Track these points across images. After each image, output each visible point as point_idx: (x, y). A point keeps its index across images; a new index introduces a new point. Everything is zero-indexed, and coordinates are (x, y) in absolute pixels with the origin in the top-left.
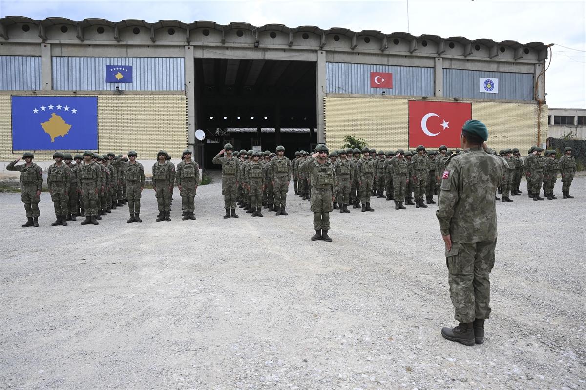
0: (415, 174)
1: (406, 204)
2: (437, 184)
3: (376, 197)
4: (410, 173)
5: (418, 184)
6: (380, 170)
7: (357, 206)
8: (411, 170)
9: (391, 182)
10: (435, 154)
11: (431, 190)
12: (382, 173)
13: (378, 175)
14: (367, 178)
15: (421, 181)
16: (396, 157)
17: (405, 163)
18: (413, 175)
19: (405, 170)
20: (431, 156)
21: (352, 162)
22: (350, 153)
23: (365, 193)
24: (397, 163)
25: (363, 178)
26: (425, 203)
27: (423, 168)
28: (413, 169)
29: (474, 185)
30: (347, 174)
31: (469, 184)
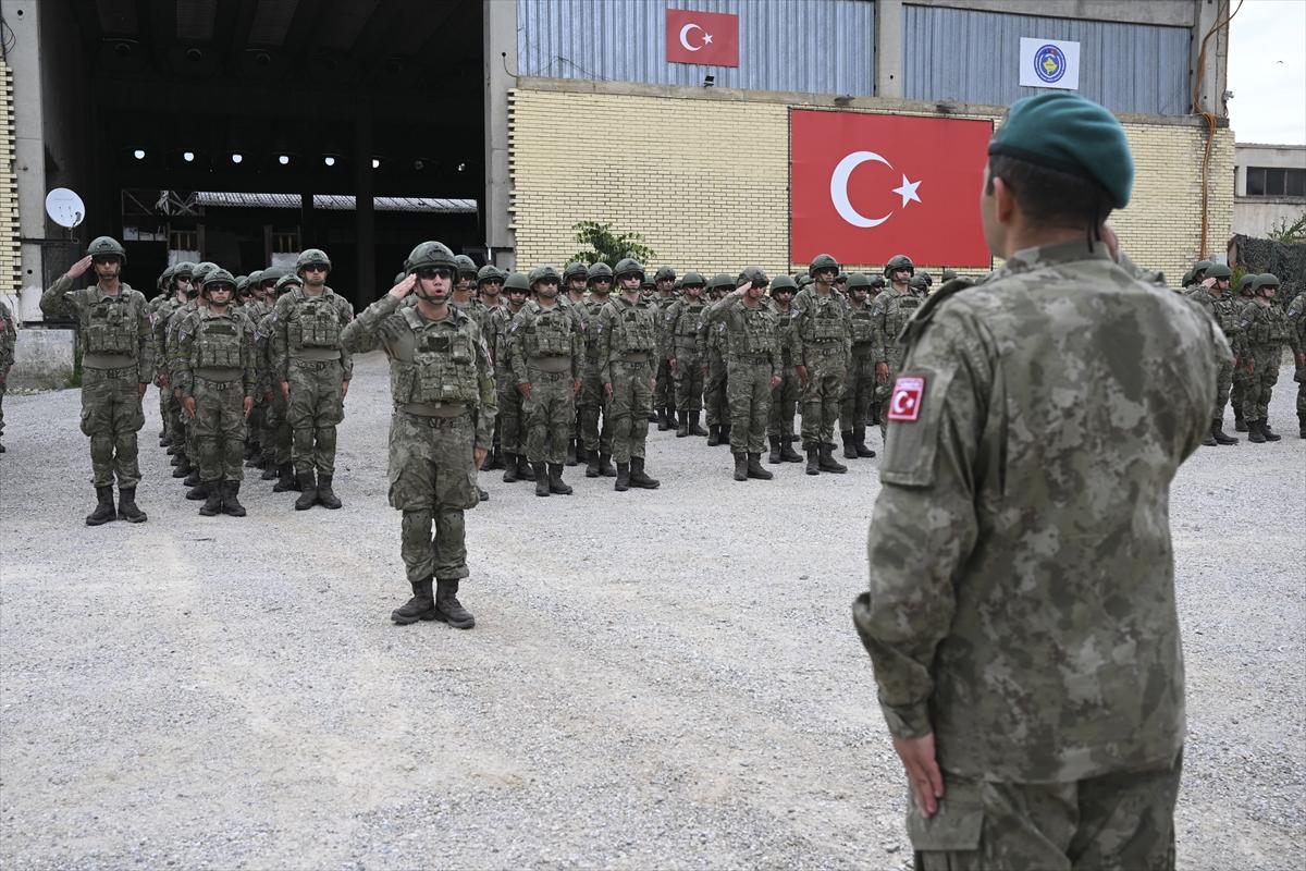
0: (803, 355)
1: (773, 461)
2: (879, 389)
3: (672, 433)
4: (786, 351)
5: (814, 390)
6: (687, 340)
7: (599, 469)
8: (791, 342)
9: (721, 384)
10: (874, 287)
11: (858, 410)
12: (694, 351)
13: (679, 357)
14: (633, 372)
15: (826, 380)
16: (737, 297)
17: (768, 315)
18: (797, 360)
19: (769, 343)
20: (857, 294)
21: (584, 310)
22: (578, 280)
23: (626, 423)
24: (739, 318)
25: (619, 371)
26: (838, 455)
27: (832, 332)
28: (796, 337)
29: (1066, 455)
30: (559, 355)
31: (1041, 450)
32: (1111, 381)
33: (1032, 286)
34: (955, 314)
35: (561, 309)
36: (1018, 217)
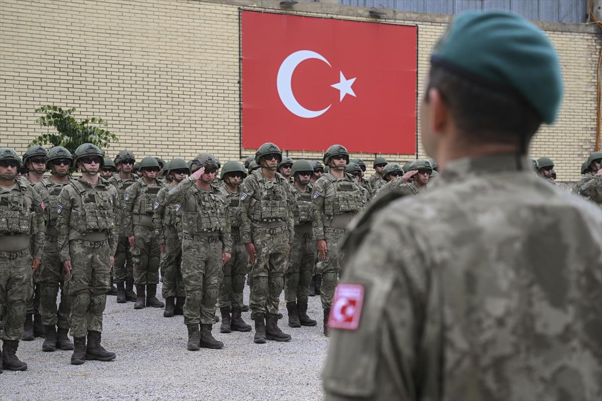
0: (251, 234)
1: (224, 331)
2: (319, 264)
4: (235, 229)
5: (262, 266)
6: (144, 219)
7: (56, 343)
8: (240, 221)
9: (176, 259)
10: (314, 173)
11: (302, 283)
12: (151, 229)
13: (137, 234)
14: (92, 250)
15: (273, 256)
16: (192, 182)
17: (219, 197)
18: (246, 238)
19: (220, 223)
20: (302, 178)
21: (44, 191)
22: (37, 162)
23: (84, 298)
24: (193, 200)
25: (78, 249)
26: (283, 325)
27: (277, 213)
28: (244, 217)
29: (499, 363)
30: (17, 234)
31: (476, 359)
32: (536, 289)
33: (464, 196)
34: (392, 224)
35: (21, 189)
36: (452, 130)
